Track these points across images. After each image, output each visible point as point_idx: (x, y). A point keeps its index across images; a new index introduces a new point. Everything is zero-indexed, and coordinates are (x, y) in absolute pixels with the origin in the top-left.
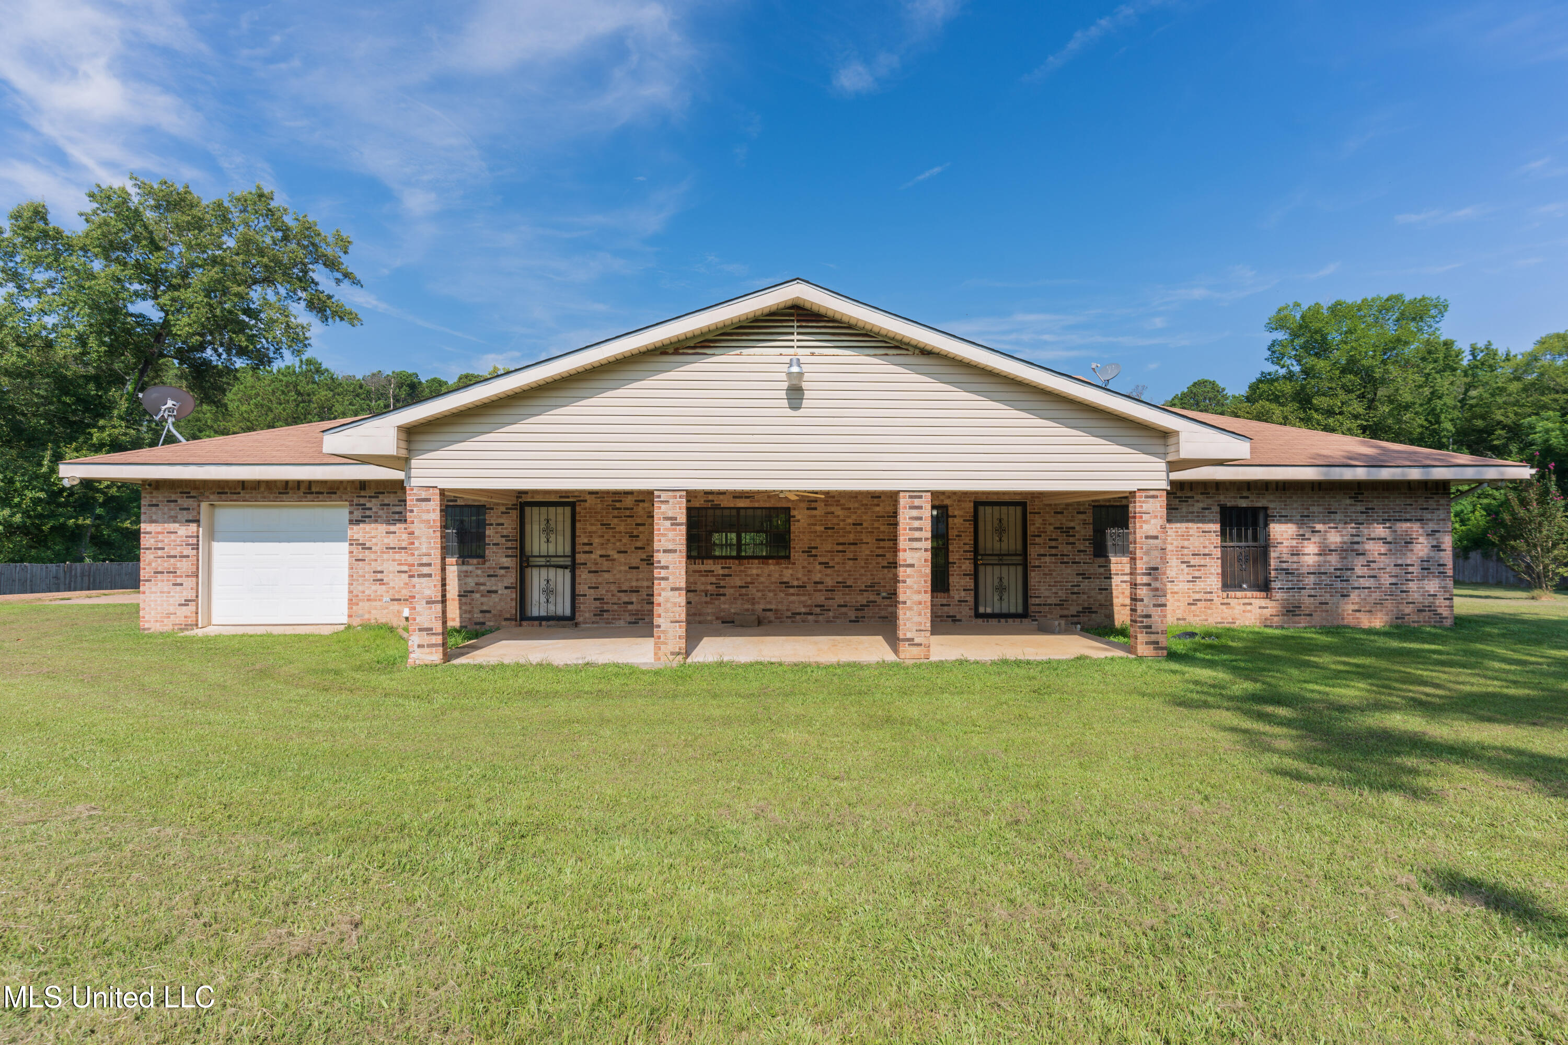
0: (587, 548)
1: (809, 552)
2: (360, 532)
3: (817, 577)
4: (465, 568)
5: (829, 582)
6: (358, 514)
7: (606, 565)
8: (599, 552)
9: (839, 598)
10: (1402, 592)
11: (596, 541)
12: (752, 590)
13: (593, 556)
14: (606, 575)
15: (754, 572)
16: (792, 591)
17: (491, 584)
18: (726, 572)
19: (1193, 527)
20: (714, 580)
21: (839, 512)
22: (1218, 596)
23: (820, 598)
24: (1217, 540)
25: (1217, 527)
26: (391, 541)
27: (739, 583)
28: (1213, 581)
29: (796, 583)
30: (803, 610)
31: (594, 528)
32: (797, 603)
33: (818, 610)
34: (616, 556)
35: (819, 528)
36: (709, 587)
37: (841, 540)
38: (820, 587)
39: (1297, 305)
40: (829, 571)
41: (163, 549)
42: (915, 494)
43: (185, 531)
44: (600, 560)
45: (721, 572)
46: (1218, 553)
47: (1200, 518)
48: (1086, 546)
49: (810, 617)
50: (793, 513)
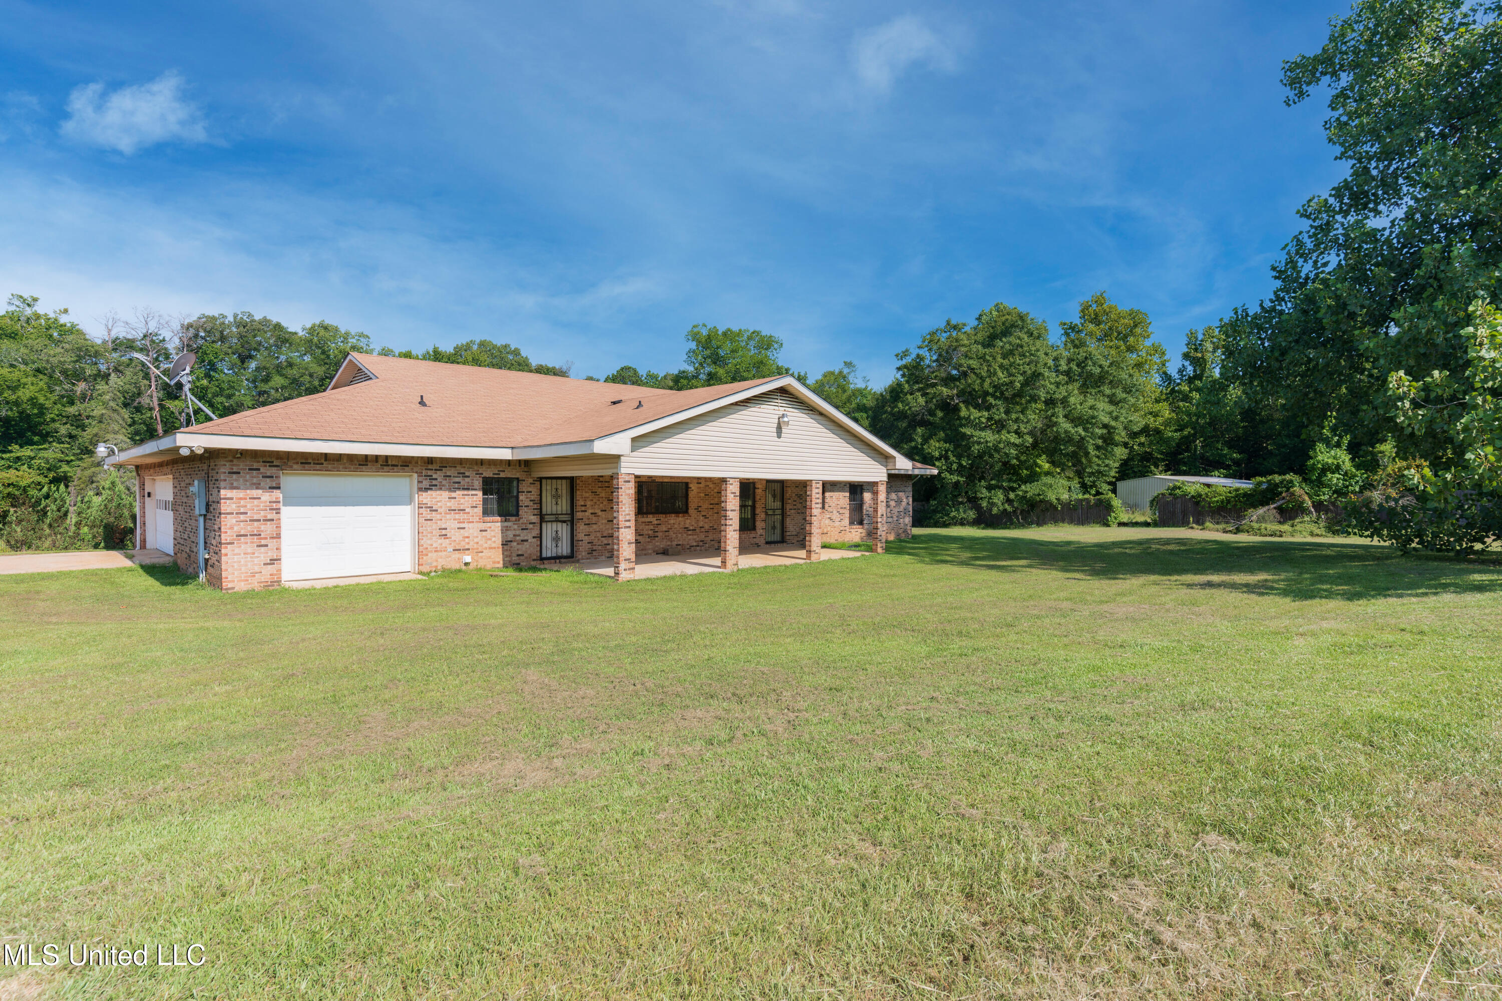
0: (583, 508)
1: (698, 509)
2: (429, 497)
3: (701, 524)
4: (506, 524)
5: (707, 527)
6: (426, 483)
7: (594, 519)
8: (590, 511)
11: (589, 503)
12: (671, 533)
13: (587, 514)
14: (595, 526)
15: (672, 522)
16: (690, 532)
17: (524, 535)
18: (658, 522)
19: (841, 495)
20: (652, 527)
21: (711, 486)
22: (848, 528)
23: (702, 537)
24: (848, 500)
25: (847, 494)
26: (452, 504)
27: (665, 529)
28: (846, 521)
29: (691, 528)
30: (695, 544)
31: (587, 495)
32: (692, 540)
33: (701, 544)
34: (600, 513)
35: (703, 495)
36: (650, 532)
37: (712, 502)
38: (703, 530)
39: (705, 325)
40: (707, 520)
41: (246, 513)
43: (266, 497)
44: (591, 516)
45: (656, 522)
46: (848, 507)
47: (845, 496)
49: (698, 548)
50: (690, 485)
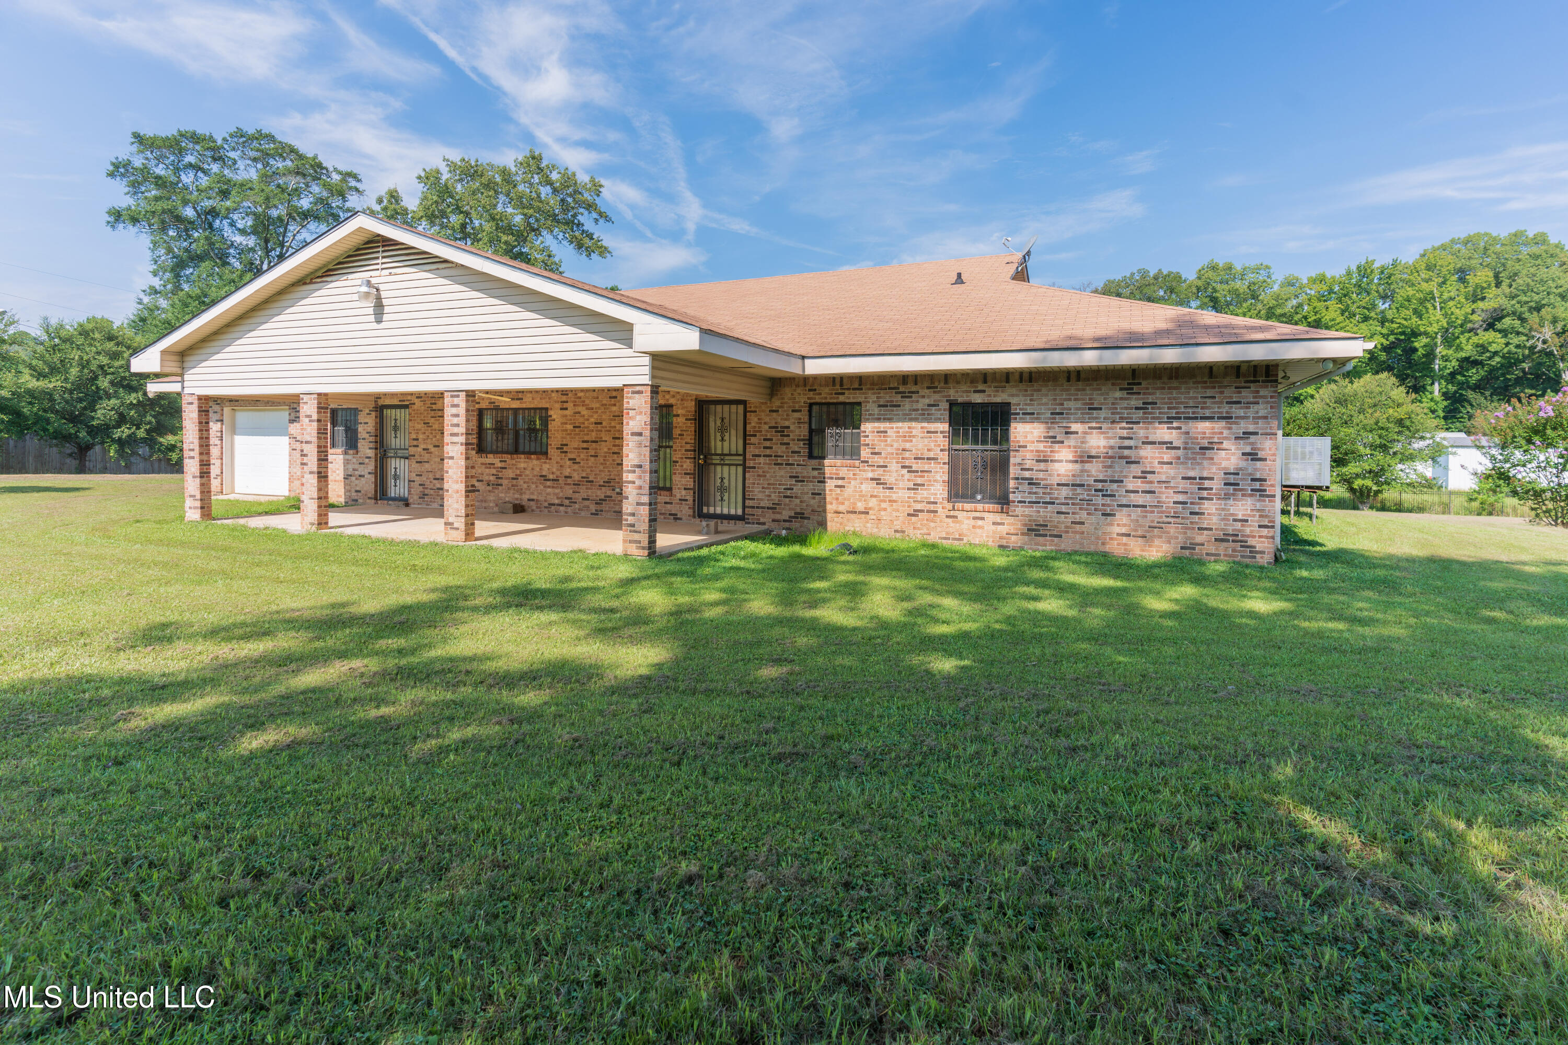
0: (415, 443)
1: (562, 448)
2: (295, 429)
3: (567, 472)
4: (347, 457)
5: (576, 477)
7: (426, 457)
8: (423, 446)
9: (584, 492)
10: (1191, 513)
11: (421, 437)
12: (520, 482)
13: (419, 449)
14: (427, 465)
15: (522, 465)
16: (548, 483)
17: (361, 470)
18: (503, 465)
19: (917, 427)
20: (494, 471)
21: (585, 412)
22: (943, 508)
23: (569, 491)
24: (943, 442)
25: (945, 427)
27: (512, 475)
28: (938, 489)
29: (551, 477)
30: (556, 501)
31: (419, 426)
32: (551, 494)
33: (567, 502)
34: (433, 450)
35: (570, 427)
36: (492, 478)
37: (586, 438)
38: (569, 481)
40: (576, 467)
42: (455, 393)
44: (423, 453)
45: (500, 465)
46: (945, 457)
47: (925, 416)
48: (801, 447)
49: (562, 508)
50: (550, 413)
